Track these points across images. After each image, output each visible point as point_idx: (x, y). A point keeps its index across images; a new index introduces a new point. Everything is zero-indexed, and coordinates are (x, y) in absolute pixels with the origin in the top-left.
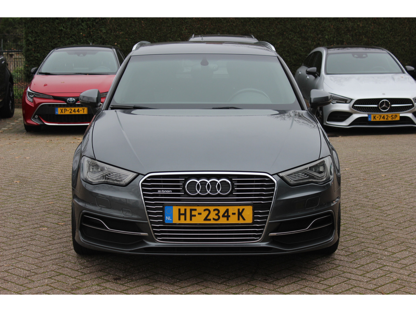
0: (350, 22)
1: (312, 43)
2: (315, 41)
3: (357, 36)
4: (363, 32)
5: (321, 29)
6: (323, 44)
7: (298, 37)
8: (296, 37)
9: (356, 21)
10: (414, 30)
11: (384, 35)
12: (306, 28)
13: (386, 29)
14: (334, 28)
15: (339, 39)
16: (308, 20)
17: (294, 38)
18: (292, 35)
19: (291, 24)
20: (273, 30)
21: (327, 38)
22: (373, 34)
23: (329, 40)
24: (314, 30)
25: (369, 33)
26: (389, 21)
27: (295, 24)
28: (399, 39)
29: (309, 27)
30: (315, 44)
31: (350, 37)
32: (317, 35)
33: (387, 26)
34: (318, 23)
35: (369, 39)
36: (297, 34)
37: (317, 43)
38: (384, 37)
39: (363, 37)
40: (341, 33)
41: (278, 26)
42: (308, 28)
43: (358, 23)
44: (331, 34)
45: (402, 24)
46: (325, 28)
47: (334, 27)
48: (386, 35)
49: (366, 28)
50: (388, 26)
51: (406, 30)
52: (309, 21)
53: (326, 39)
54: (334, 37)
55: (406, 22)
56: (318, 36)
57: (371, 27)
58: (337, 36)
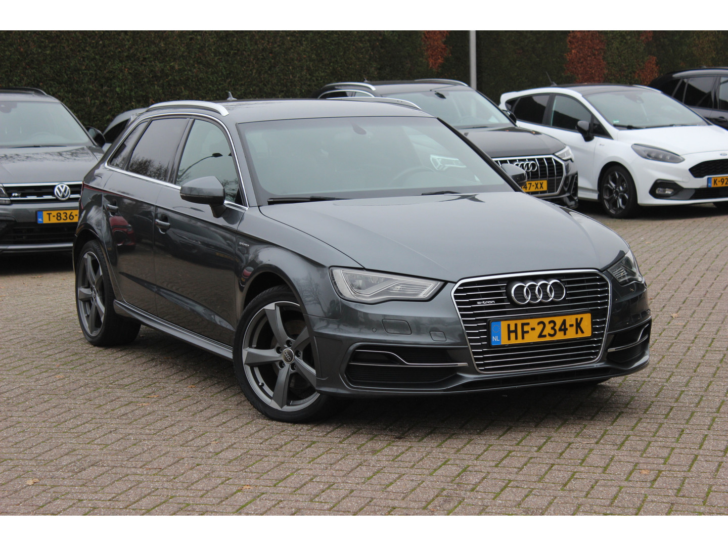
0: (156, 62)
1: (93, 102)
2: (97, 98)
3: (172, 88)
4: (180, 80)
5: (108, 75)
6: (112, 103)
7: (67, 92)
8: (62, 90)
9: (167, 59)
10: (266, 75)
11: (218, 83)
12: (79, 73)
13: (220, 74)
14: (130, 73)
15: (141, 93)
16: (82, 59)
17: (59, 94)
18: (55, 88)
19: (52, 66)
20: (19, 78)
21: (120, 93)
22: (198, 83)
23: (122, 96)
24: (94, 77)
25: (192, 81)
26: (223, 59)
27: (58, 66)
28: (243, 91)
29: (85, 72)
30: (98, 104)
31: (159, 88)
32: (100, 87)
33: (221, 68)
34: (100, 64)
35: (193, 93)
36: (63, 85)
37: (102, 101)
38: (218, 87)
39: (181, 89)
40: (142, 83)
41: (27, 71)
42: (82, 73)
43: (172, 64)
44: (125, 85)
45: (245, 63)
46: (114, 73)
47: (130, 71)
48: (220, 84)
49: (186, 73)
50: (223, 68)
51: (254, 74)
52: (84, 61)
53: (118, 94)
54: (131, 91)
55: (252, 60)
56: (102, 88)
57: (195, 70)
58: (136, 87)
